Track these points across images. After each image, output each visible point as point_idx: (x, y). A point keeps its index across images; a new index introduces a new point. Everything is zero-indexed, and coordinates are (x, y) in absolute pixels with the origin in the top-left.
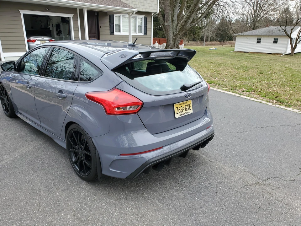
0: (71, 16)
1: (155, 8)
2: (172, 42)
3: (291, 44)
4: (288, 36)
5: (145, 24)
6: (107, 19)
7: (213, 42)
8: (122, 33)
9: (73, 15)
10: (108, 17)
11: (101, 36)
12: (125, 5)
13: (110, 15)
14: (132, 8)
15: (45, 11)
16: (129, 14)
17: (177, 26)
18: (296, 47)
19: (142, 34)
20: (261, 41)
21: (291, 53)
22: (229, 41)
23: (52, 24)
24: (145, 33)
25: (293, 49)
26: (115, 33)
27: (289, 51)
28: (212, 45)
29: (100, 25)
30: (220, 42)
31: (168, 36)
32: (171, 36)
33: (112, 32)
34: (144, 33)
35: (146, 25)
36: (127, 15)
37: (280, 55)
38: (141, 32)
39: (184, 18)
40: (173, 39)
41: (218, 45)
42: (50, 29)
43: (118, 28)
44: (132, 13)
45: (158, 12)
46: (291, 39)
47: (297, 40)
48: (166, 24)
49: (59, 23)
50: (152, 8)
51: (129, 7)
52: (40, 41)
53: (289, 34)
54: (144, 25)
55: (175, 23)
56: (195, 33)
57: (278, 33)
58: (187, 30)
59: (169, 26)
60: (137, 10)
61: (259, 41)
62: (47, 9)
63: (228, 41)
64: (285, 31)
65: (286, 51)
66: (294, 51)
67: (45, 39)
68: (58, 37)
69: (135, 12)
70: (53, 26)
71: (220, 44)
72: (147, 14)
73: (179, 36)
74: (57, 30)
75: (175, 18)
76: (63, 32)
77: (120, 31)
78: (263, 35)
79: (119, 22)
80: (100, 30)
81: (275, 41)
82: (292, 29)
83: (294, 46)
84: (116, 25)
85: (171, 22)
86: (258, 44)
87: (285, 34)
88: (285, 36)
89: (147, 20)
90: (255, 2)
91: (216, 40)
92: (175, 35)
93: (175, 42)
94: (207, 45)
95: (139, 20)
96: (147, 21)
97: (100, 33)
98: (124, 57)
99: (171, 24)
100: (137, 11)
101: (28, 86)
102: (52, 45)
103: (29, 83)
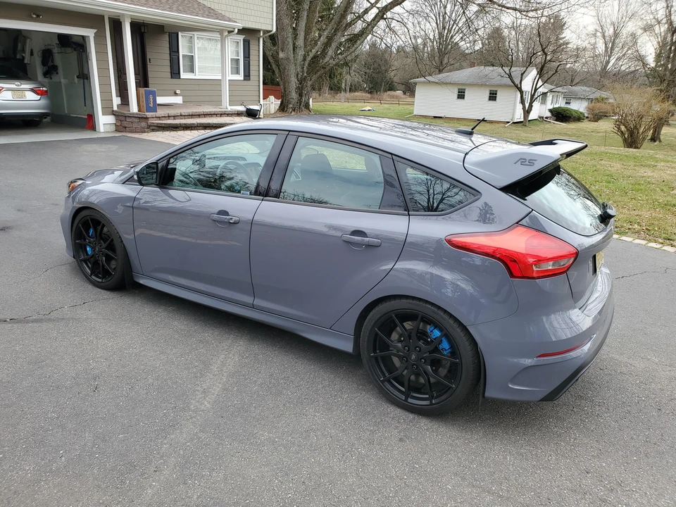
0: (89, 33)
1: (269, 21)
2: (294, 95)
3: (522, 102)
4: (516, 86)
5: (247, 56)
6: (164, 43)
7: (356, 94)
8: (198, 75)
9: (95, 31)
10: (166, 37)
11: (150, 81)
12: (211, 12)
13: (170, 34)
14: (230, 20)
15: (29, 19)
16: (221, 34)
17: (304, 60)
18: (531, 110)
19: (241, 77)
20: (466, 94)
21: (523, 120)
22: (389, 92)
23: (32, 50)
24: (247, 76)
25: (527, 112)
26: (183, 75)
27: (519, 115)
28: (355, 100)
29: (149, 55)
30: (371, 93)
31: (286, 83)
32: (293, 83)
33: (175, 73)
34: (245, 76)
35: (249, 57)
36: (217, 36)
37: (503, 125)
38: (238, 73)
39: (319, 43)
40: (297, 88)
41: (364, 100)
42: (26, 62)
43: (188, 63)
44: (229, 32)
45: (274, 30)
46: (521, 92)
47: (532, 96)
48: (281, 55)
49: (49, 47)
50: (262, 20)
51: (223, 18)
52: (10, 92)
53: (517, 82)
54: (244, 57)
55: (301, 53)
56: (334, 75)
57: (498, 80)
58: (327, 69)
59: (287, 59)
60: (240, 26)
61: (461, 96)
62: (34, 16)
63: (385, 91)
64: (510, 76)
65: (513, 116)
66: (528, 116)
67: (23, 86)
68: (46, 80)
69: (236, 31)
70: (32, 54)
71: (371, 98)
72: (249, 34)
73: (309, 83)
74: (44, 63)
75: (300, 42)
76: (60, 70)
77: (192, 70)
78: (468, 82)
79: (191, 49)
80: (150, 68)
81: (493, 97)
82: (522, 74)
83: (527, 105)
84: (184, 56)
85: (292, 51)
86: (460, 100)
87: (508, 81)
88: (510, 86)
89: (251, 46)
90: (439, 14)
91: (364, 90)
92: (302, 81)
93: (301, 95)
94: (347, 100)
95: (233, 48)
96: (251, 48)
97: (150, 74)
98: (527, 163)
99: (292, 55)
100: (241, 28)
101: (223, 221)
102: (290, 131)
103: (225, 213)
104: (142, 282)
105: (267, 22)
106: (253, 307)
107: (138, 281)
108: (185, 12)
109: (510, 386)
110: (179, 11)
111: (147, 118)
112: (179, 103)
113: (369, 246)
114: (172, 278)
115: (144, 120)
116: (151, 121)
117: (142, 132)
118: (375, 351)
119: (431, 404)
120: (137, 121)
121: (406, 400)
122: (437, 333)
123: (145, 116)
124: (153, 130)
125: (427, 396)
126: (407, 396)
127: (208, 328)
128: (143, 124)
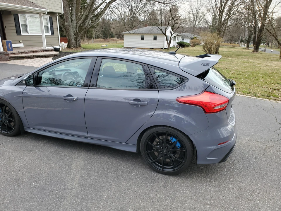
1: (60, 9)
2: (73, 41)
3: (167, 40)
4: (164, 34)
5: (52, 25)
6: (12, 19)
7: (98, 39)
8: (30, 34)
10: (13, 16)
11: (7, 37)
12: (33, 5)
13: (14, 15)
14: (43, 8)
16: (40, 15)
17: (77, 25)
18: (170, 43)
19: (50, 34)
20: (144, 38)
21: (167, 47)
22: (111, 38)
24: (53, 33)
25: (169, 44)
26: (23, 34)
27: (166, 46)
28: (98, 42)
29: (5, 25)
30: (104, 39)
31: (69, 36)
32: (73, 35)
33: (19, 33)
34: (51, 33)
35: (53, 25)
36: (38, 15)
37: (160, 50)
38: (48, 32)
39: (82, 18)
40: (75, 38)
41: (102, 42)
43: (24, 28)
44: (43, 14)
45: (63, 13)
46: (166, 36)
47: (170, 38)
48: (66, 24)
50: (57, 8)
51: (40, 7)
53: (164, 32)
54: (50, 25)
55: (75, 22)
56: (89, 32)
57: (157, 32)
58: (87, 29)
59: (69, 25)
60: (48, 11)
61: (142, 38)
63: (110, 38)
64: (161, 30)
65: (164, 46)
66: (169, 46)
69: (47, 13)
71: (104, 41)
72: (52, 14)
73: (80, 35)
75: (74, 18)
77: (27, 31)
78: (145, 33)
79: (25, 21)
80: (6, 31)
81: (155, 39)
82: (166, 29)
83: (169, 41)
84: (22, 25)
85: (71, 22)
86: (142, 40)
87: (161, 32)
88: (161, 34)
89: (53, 20)
90: (130, 5)
91: (101, 38)
92: (76, 35)
93: (76, 41)
94: (95, 42)
95: (45, 21)
96: (53, 21)
97: (6, 34)
98: (206, 65)
99: (71, 24)
100: (49, 12)
101: (70, 99)
102: (98, 56)
103: (71, 96)
104: (29, 131)
105: (59, 8)
106: (87, 137)
107: (27, 131)
108: (22, 5)
109: (208, 158)
110: (18, 4)
111: (8, 54)
112: (22, 46)
113: (142, 105)
114: (44, 128)
115: (7, 55)
116: (10, 55)
117: (7, 61)
118: (147, 151)
119: (174, 170)
120: (3, 55)
121: (163, 170)
122: (174, 140)
123: (7, 53)
124: (12, 60)
125: (172, 167)
126: (163, 168)
127: (65, 149)
128: (7, 57)
